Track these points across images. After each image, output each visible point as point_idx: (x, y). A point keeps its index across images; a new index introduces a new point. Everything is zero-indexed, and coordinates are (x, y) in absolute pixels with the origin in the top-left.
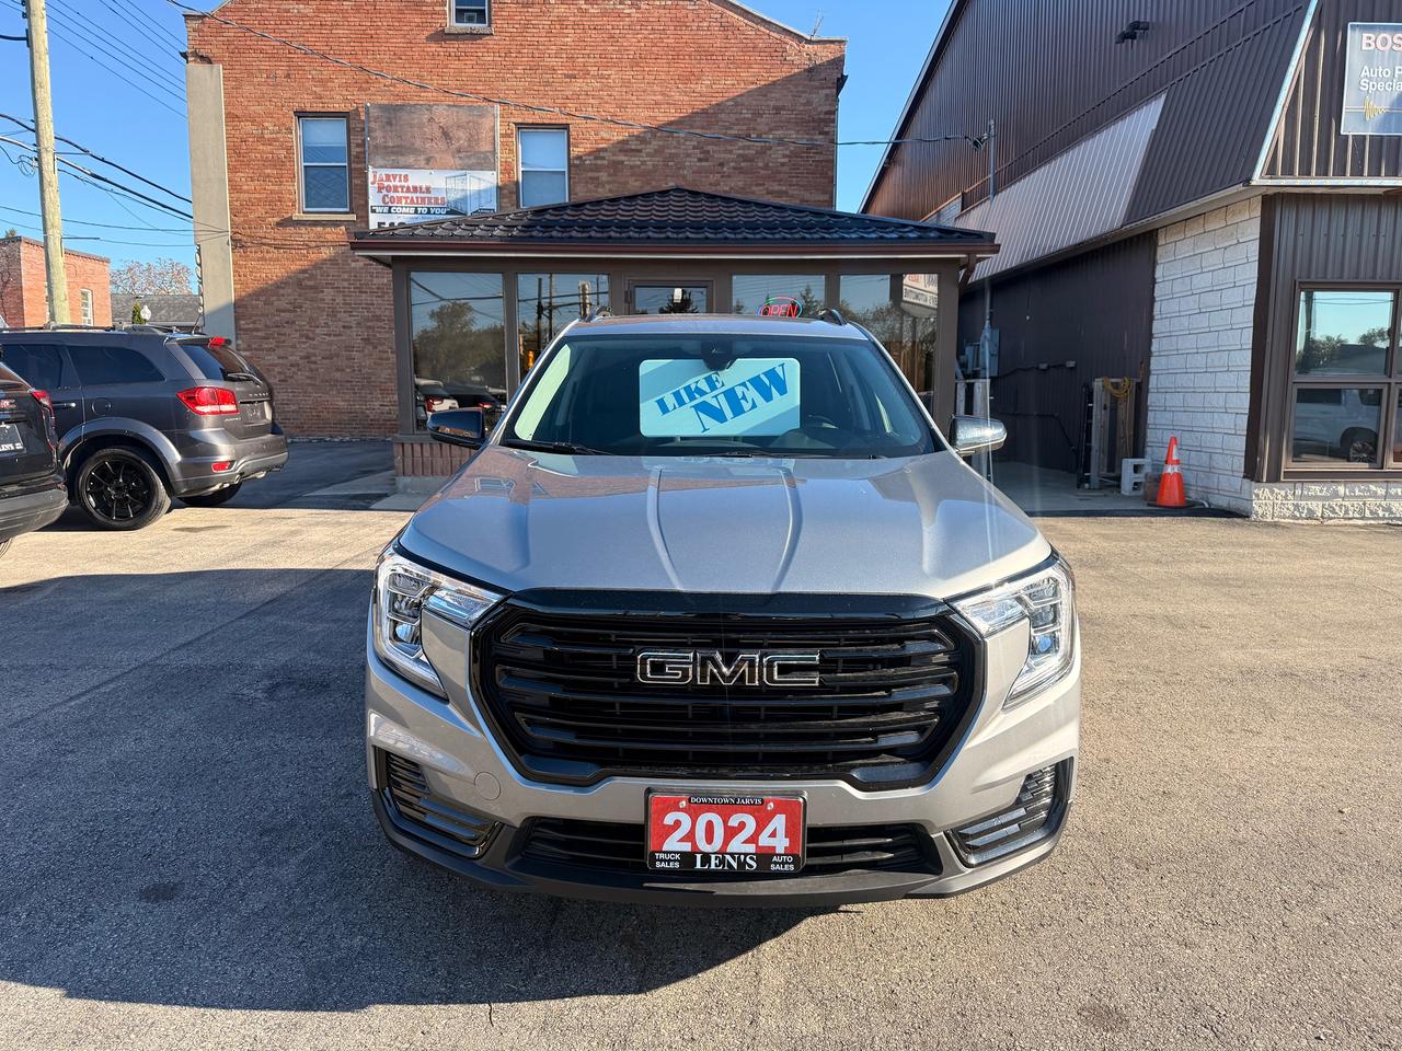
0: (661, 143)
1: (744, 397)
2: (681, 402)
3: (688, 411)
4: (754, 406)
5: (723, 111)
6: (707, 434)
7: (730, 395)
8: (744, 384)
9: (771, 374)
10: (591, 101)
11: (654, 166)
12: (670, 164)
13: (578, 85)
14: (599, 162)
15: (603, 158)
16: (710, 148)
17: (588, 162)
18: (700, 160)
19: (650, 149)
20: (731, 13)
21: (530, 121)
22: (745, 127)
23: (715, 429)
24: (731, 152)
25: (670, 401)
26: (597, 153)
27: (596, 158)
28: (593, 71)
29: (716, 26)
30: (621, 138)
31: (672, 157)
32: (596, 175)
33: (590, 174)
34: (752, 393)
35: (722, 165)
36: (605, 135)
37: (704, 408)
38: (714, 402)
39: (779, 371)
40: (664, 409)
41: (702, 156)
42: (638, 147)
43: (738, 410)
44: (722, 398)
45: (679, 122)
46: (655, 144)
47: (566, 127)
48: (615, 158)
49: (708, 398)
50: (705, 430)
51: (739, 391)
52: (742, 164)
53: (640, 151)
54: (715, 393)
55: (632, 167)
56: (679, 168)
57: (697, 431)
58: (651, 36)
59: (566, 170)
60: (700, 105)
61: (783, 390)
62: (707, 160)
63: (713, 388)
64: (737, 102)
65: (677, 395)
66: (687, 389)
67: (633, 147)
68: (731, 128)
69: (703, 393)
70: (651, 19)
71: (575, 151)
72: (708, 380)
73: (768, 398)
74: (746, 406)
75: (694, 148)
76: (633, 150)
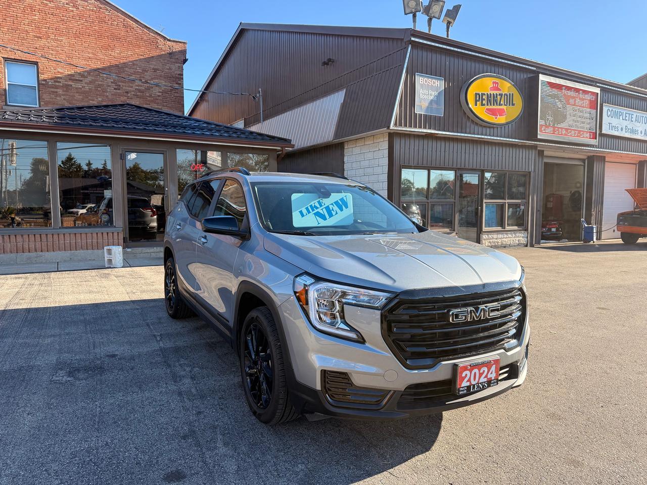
0: (93, 78)
1: (333, 210)
2: (309, 212)
3: (312, 215)
4: (337, 213)
5: (126, 67)
7: (327, 208)
8: (332, 204)
9: (342, 200)
10: (51, 52)
11: (89, 89)
12: (99, 89)
13: (43, 42)
14: (57, 84)
15: (60, 82)
16: (120, 84)
17: (50, 83)
18: (115, 89)
19: (87, 80)
20: (129, 21)
21: (13, 57)
22: (138, 76)
23: (323, 223)
24: (132, 87)
25: (305, 211)
26: (56, 79)
27: (55, 82)
28: (52, 36)
29: (121, 25)
30: (70, 73)
31: (99, 86)
32: (56, 90)
33: (53, 90)
34: (336, 208)
35: (127, 92)
36: (60, 70)
37: (318, 214)
38: (321, 212)
39: (345, 198)
40: (303, 215)
41: (116, 87)
42: (81, 79)
43: (331, 215)
44: (324, 210)
45: (104, 69)
46: (90, 78)
47: (36, 63)
48: (66, 83)
49: (319, 210)
50: (319, 224)
51: (331, 207)
52: (138, 94)
53: (81, 81)
54: (321, 208)
55: (77, 88)
56: (104, 92)
57: (316, 225)
58: (86, 24)
59: (36, 86)
60: (114, 62)
61: (347, 207)
62: (119, 90)
63: (321, 206)
64: (134, 63)
65: (307, 209)
66: (311, 206)
67: (77, 78)
68: (131, 76)
69: (317, 208)
70: (85, 15)
71: (42, 77)
72: (319, 202)
73: (342, 210)
74: (334, 213)
75: (112, 83)
76: (77, 80)
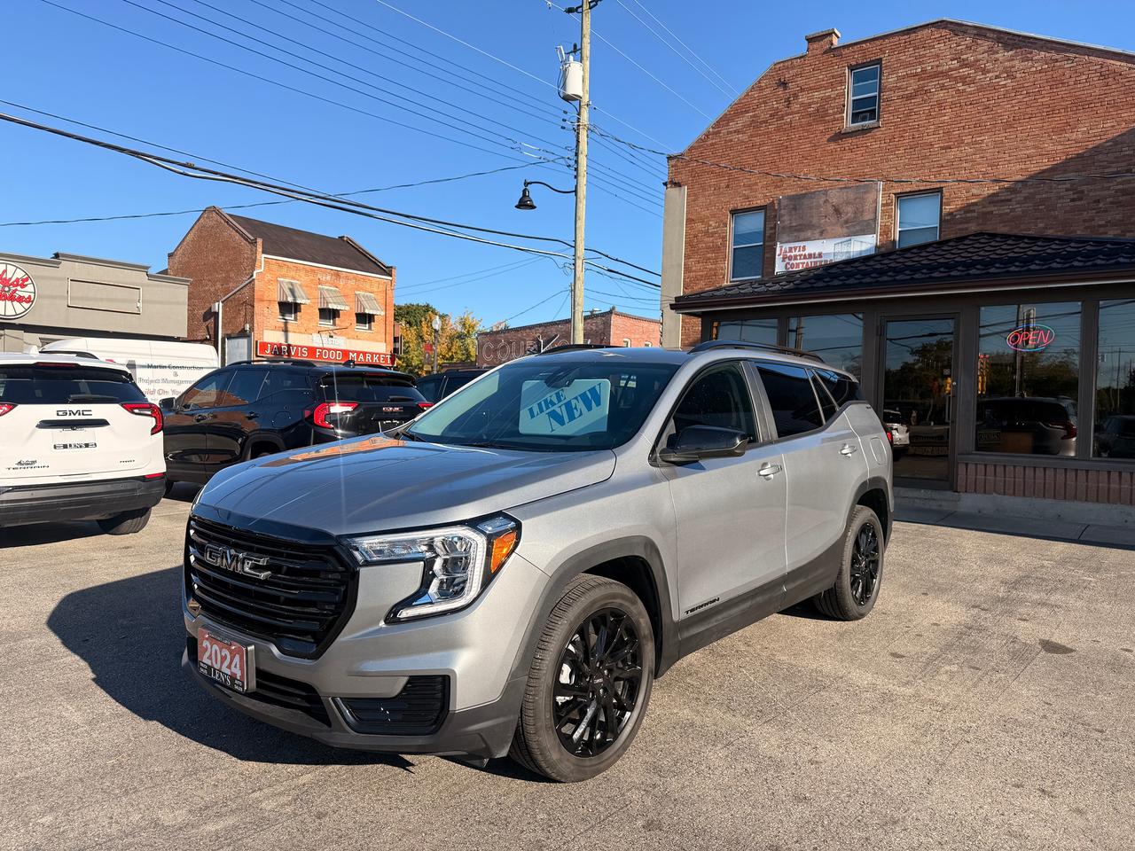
0: (1032, 191)
1: (576, 408)
2: (542, 411)
3: (544, 416)
4: (581, 414)
5: (1100, 153)
6: (553, 433)
7: (568, 405)
8: (576, 398)
9: (593, 390)
10: (965, 165)
11: (1023, 211)
12: (1040, 207)
13: (951, 155)
14: (969, 215)
15: (974, 211)
16: (1084, 188)
17: (958, 216)
18: (1073, 200)
19: (1020, 197)
20: (1112, 62)
21: (908, 190)
22: (1125, 164)
23: (560, 430)
24: (1108, 189)
25: (536, 410)
26: (967, 208)
27: (966, 212)
28: (968, 139)
29: (1095, 77)
30: (991, 192)
31: (1042, 201)
32: (966, 226)
33: (961, 226)
34: (581, 405)
35: (1098, 201)
36: (975, 191)
37: (553, 415)
38: (558, 410)
39: (597, 388)
40: (533, 416)
41: (1075, 196)
42: (1009, 198)
43: (572, 417)
44: (563, 408)
45: (1053, 169)
46: (1025, 192)
47: (940, 190)
48: (984, 209)
49: (555, 408)
50: (553, 430)
51: (574, 402)
52: (1121, 199)
53: (1010, 200)
54: (560, 404)
55: (1000, 215)
56: (1050, 211)
57: (548, 432)
58: (1025, 100)
59: (938, 225)
60: (1074, 151)
61: (598, 404)
62: (1081, 199)
63: (559, 400)
64: (1115, 142)
65: (540, 405)
66: (546, 401)
67: (1003, 198)
68: (1110, 167)
69: (553, 404)
70: (1026, 85)
71: (947, 209)
72: (558, 394)
73: (589, 409)
74: (577, 414)
75: (1067, 190)
76: (1002, 201)
